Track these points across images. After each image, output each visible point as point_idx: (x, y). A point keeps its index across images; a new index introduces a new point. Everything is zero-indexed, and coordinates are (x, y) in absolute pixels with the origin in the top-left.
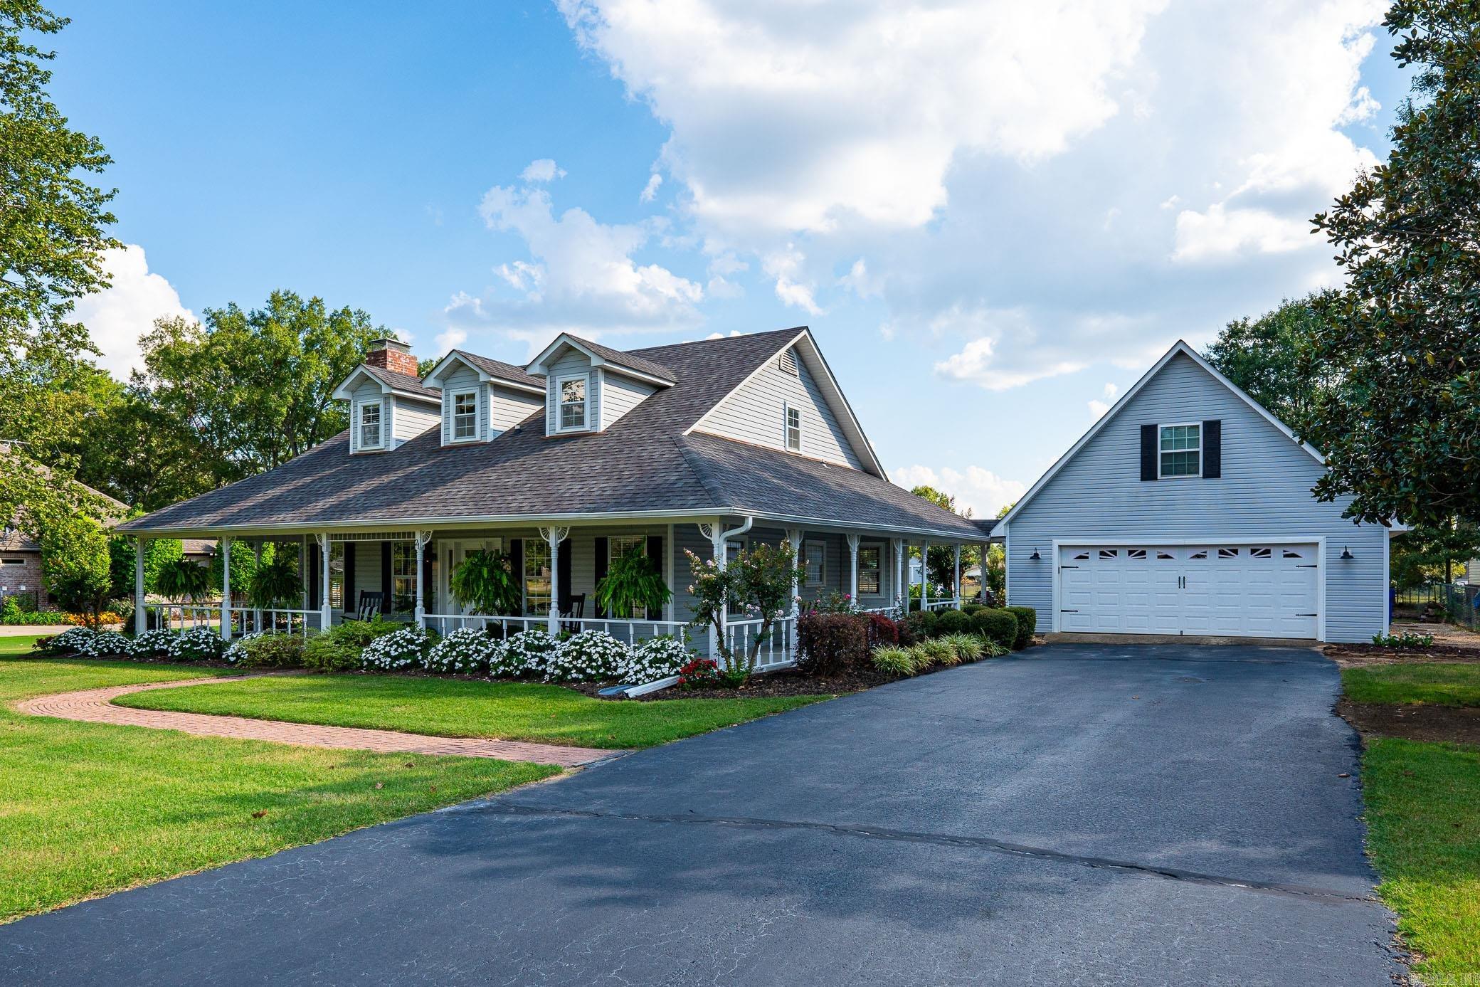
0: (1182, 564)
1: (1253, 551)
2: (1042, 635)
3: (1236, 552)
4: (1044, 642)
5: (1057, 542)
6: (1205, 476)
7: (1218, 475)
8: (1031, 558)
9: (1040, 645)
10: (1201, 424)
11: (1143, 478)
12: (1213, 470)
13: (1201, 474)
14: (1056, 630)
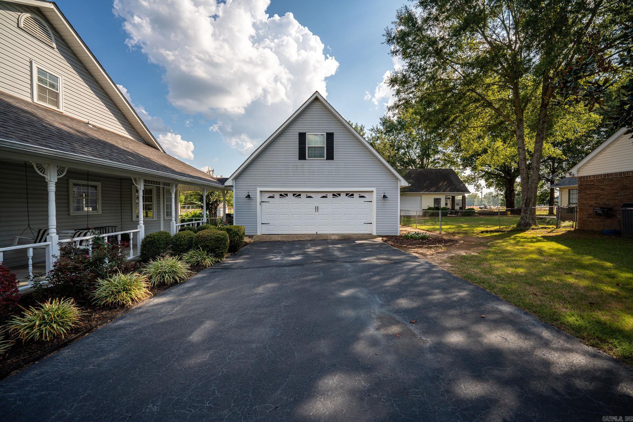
0: (317, 200)
1: (347, 195)
2: (251, 237)
3: (339, 195)
4: (252, 241)
5: (259, 189)
6: (327, 159)
7: (332, 159)
8: (246, 197)
9: (250, 243)
10: (325, 134)
11: (300, 159)
12: (330, 156)
13: (325, 158)
14: (259, 233)
